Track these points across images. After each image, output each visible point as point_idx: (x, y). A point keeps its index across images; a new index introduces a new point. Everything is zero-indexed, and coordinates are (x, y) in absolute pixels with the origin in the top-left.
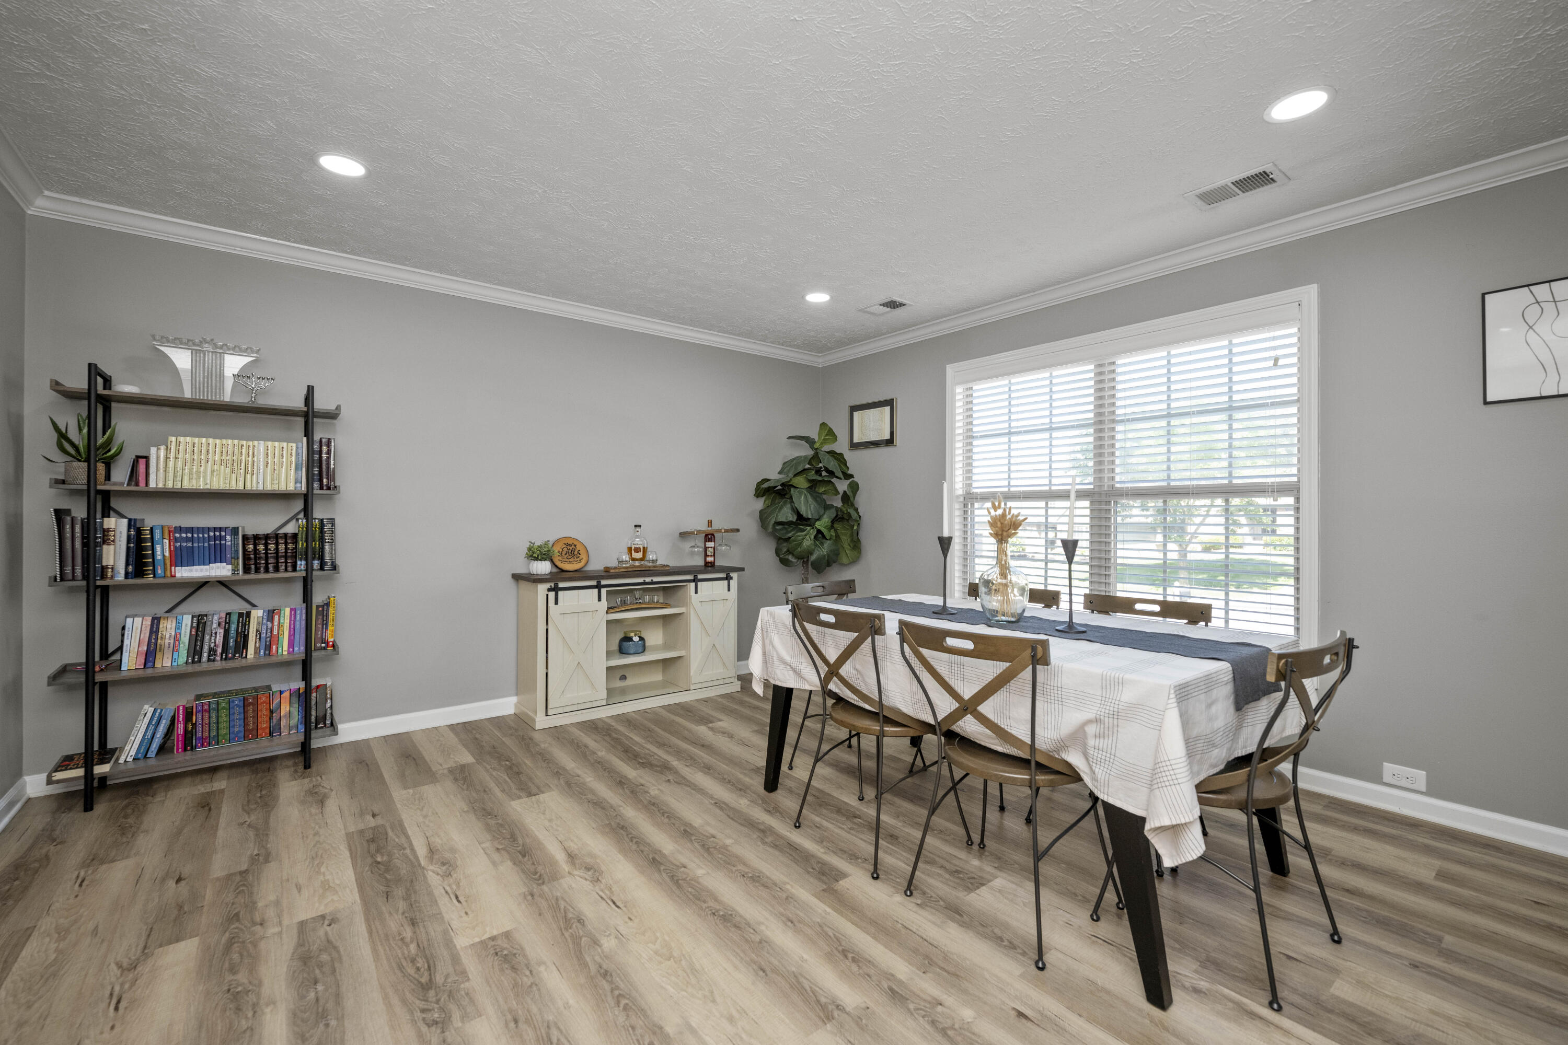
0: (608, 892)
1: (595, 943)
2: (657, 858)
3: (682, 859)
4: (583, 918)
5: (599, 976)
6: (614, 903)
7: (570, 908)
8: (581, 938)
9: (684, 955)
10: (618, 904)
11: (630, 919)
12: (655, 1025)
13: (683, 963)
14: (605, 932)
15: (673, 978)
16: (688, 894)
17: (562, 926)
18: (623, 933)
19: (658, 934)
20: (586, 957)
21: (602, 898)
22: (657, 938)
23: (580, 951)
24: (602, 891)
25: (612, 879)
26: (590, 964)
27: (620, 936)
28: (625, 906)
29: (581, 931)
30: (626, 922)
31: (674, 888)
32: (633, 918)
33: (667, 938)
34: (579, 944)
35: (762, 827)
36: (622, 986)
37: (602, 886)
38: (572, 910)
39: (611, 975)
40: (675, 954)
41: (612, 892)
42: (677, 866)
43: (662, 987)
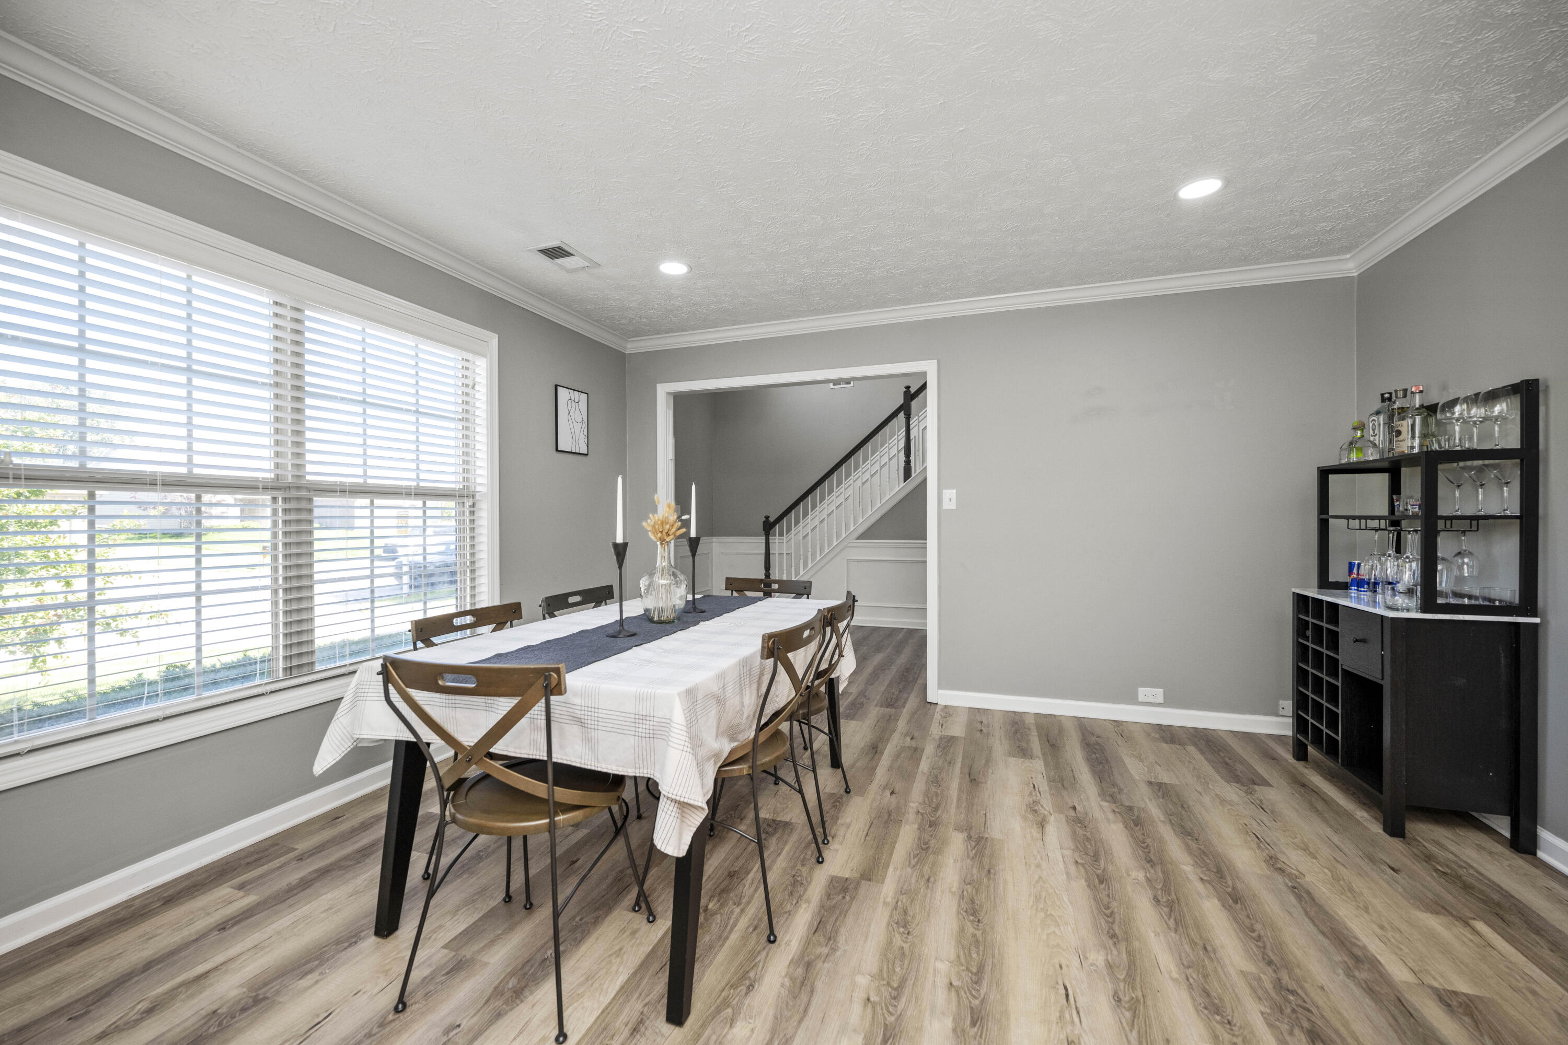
0: (1067, 1015)
1: (1111, 966)
2: (968, 1022)
3: (941, 997)
4: (1112, 1001)
5: (1120, 938)
6: (1067, 996)
7: (1125, 1025)
8: (1124, 980)
9: (1037, 909)
10: (1063, 992)
11: (1061, 967)
12: (1092, 889)
13: (1041, 906)
14: (1095, 971)
15: (1058, 903)
16: (981, 953)
17: (1142, 1008)
18: (1077, 959)
19: (1044, 937)
20: (1126, 960)
21: (1078, 1013)
22: (1048, 935)
23: (1129, 968)
24: (1073, 1022)
25: (1049, 1031)
26: (1124, 951)
27: (1082, 958)
28: (1057, 983)
29: (1122, 988)
30: (1067, 966)
31: (988, 969)
32: (1057, 966)
33: (1039, 930)
34: (1128, 975)
35: (800, 971)
36: (1103, 922)
37: (1069, 1029)
38: (1123, 1021)
39: (1108, 932)
40: (1042, 915)
41: (1062, 1012)
42: (957, 991)
43: (1071, 903)
